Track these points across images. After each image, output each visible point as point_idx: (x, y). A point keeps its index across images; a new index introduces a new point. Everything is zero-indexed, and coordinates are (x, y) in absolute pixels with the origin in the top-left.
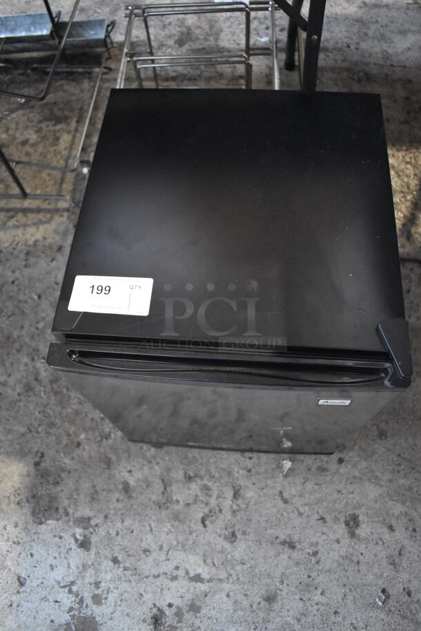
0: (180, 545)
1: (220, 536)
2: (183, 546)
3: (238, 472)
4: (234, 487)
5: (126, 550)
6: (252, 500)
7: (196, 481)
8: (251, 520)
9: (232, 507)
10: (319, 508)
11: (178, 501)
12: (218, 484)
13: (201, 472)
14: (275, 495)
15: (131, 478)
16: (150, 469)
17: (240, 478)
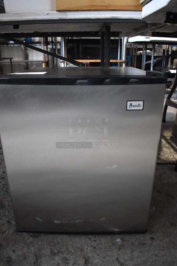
3: (87, 249)
4: (85, 258)
6: (98, 265)
7: (58, 255)
12: (74, 256)
13: (62, 250)
14: (113, 260)
15: (14, 254)
16: (28, 249)
17: (88, 252)
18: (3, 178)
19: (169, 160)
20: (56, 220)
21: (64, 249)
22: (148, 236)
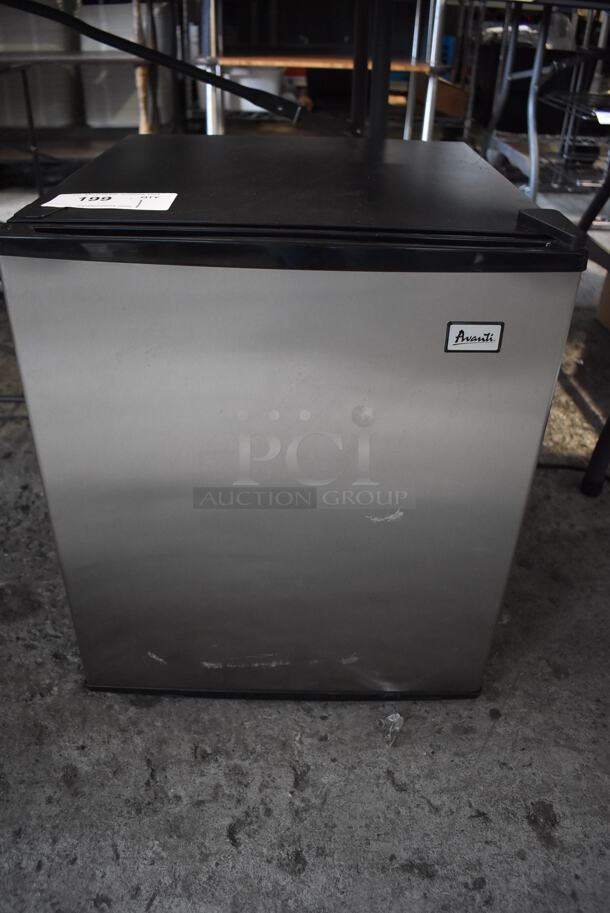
0: (180, 884)
1: (269, 862)
2: (186, 888)
3: (301, 742)
4: (294, 769)
5: (53, 901)
6: (333, 790)
7: (217, 760)
8: (335, 826)
9: (291, 803)
10: (471, 795)
11: (178, 798)
12: (262, 763)
13: (228, 745)
14: (379, 777)
15: (83, 759)
16: (124, 742)
17: (306, 752)
18: (25, 509)
19: (565, 453)
20: (207, 661)
21: (233, 741)
22: (482, 707)
